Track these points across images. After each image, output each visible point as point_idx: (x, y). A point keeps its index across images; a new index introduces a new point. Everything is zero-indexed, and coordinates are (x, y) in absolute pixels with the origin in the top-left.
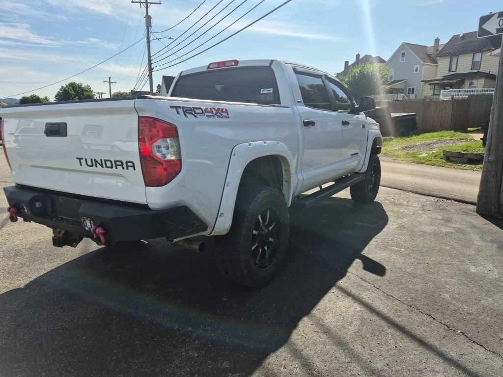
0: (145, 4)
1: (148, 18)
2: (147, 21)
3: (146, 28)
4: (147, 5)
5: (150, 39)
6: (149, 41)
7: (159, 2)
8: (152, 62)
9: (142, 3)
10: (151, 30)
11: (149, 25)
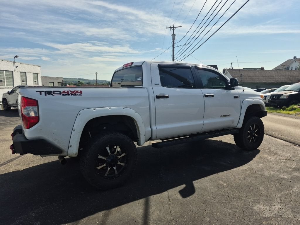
0: (173, 28)
1: (174, 35)
2: (173, 37)
3: (172, 41)
4: (174, 29)
5: (174, 46)
6: (173, 48)
7: (180, 26)
8: (174, 59)
9: (171, 28)
10: (175, 42)
11: (174, 39)
